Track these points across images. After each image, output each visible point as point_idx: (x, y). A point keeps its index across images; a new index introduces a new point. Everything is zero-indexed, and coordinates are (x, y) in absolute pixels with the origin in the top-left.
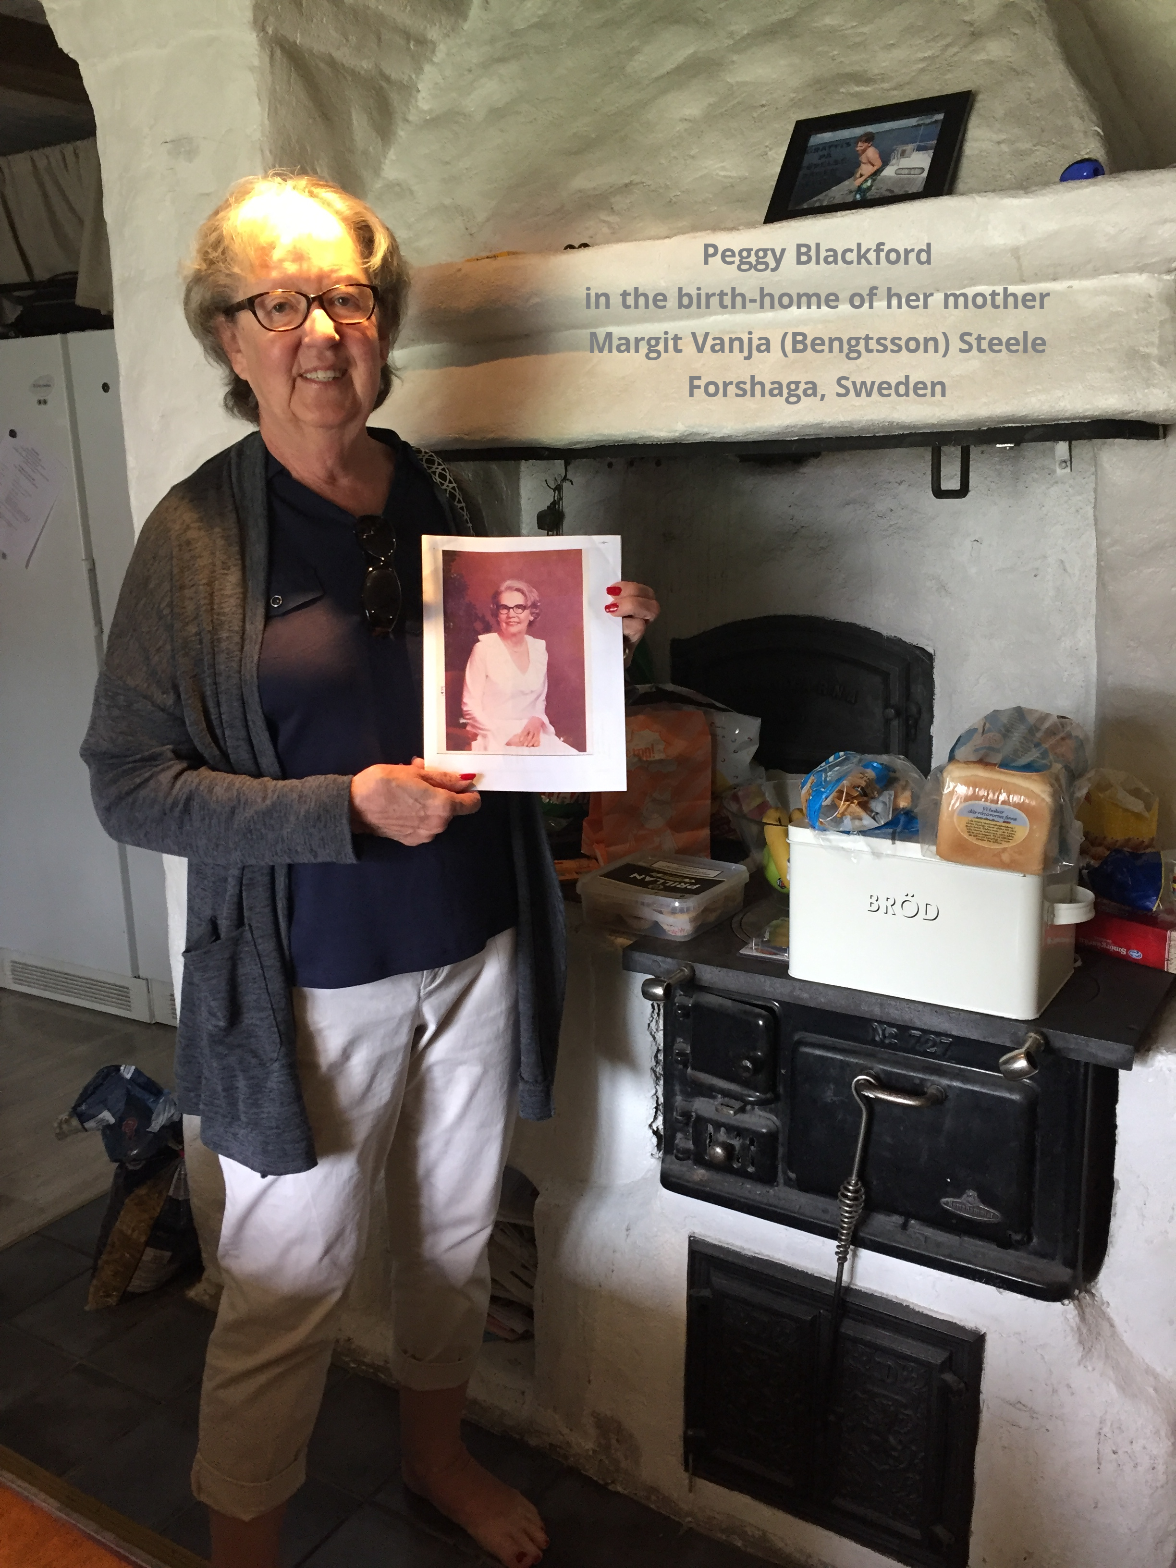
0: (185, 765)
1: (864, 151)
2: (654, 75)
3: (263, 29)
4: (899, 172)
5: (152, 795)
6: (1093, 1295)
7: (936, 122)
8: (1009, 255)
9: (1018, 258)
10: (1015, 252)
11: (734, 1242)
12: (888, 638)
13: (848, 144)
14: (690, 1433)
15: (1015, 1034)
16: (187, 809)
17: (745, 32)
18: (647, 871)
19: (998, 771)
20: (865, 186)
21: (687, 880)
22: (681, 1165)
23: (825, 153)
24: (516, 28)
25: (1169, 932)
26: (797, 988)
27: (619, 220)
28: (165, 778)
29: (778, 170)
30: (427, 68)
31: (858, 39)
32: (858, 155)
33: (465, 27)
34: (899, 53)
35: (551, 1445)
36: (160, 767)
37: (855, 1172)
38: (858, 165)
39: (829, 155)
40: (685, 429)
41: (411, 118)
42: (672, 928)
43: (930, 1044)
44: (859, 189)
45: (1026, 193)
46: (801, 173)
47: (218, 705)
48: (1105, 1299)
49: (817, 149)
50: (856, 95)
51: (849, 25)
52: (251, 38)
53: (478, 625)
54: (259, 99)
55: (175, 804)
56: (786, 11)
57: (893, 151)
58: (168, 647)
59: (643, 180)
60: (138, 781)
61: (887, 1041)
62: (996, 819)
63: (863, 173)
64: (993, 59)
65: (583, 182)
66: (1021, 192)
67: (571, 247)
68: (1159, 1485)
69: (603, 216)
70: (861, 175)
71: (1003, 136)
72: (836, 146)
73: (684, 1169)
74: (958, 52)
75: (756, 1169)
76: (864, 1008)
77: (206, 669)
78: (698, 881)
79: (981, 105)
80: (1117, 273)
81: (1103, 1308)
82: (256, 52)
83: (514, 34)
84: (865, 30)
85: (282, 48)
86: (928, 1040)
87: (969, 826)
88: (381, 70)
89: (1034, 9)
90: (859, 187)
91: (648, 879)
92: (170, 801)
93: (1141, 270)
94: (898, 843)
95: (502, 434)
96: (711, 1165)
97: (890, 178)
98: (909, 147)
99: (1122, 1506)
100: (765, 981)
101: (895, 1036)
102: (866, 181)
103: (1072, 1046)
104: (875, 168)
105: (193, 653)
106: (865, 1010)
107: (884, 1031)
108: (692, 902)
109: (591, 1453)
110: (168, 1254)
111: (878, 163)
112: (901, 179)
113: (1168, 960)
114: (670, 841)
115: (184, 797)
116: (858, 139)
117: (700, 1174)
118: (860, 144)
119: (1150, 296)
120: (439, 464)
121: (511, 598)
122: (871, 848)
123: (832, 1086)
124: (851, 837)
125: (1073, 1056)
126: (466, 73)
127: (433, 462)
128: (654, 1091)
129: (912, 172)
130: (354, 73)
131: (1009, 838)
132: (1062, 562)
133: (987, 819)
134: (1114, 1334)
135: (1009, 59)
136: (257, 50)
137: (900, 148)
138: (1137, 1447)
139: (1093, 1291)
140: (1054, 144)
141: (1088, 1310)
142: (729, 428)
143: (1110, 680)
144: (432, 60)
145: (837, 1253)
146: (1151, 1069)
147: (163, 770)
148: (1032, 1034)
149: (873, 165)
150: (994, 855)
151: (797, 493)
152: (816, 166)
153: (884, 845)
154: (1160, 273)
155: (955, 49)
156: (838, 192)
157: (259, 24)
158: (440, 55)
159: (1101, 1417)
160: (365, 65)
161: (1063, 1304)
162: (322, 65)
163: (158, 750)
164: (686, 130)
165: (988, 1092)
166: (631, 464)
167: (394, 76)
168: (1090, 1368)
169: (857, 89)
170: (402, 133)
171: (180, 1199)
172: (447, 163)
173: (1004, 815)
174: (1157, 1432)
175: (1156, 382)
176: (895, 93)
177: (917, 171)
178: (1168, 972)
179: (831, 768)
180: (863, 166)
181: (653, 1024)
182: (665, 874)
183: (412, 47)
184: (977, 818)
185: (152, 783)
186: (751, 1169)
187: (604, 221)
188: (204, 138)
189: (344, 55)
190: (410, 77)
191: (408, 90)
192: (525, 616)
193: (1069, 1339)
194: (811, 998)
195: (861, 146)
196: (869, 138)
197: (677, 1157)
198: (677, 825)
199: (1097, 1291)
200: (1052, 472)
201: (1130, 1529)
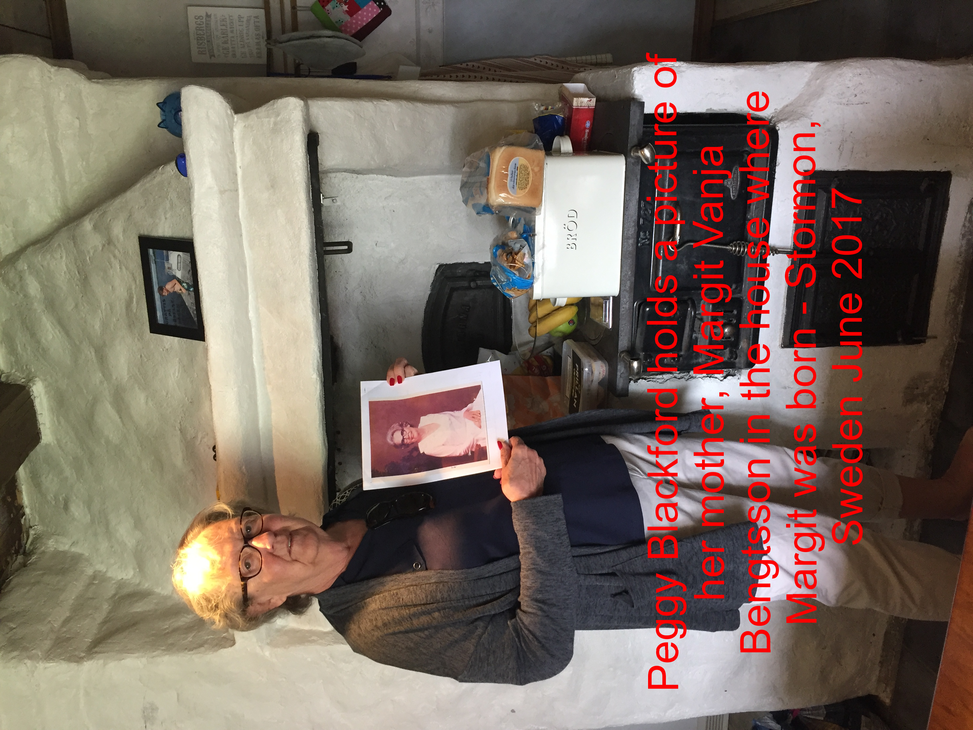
0: (518, 611)
1: (168, 291)
2: (121, 425)
3: (82, 658)
4: (179, 268)
5: (538, 625)
6: (772, 117)
7: (154, 253)
8: (223, 195)
9: (226, 191)
10: (222, 192)
11: (780, 321)
12: (431, 291)
13: (164, 301)
14: (900, 339)
15: (633, 164)
16: (543, 602)
17: (100, 375)
18: (572, 399)
19: (491, 176)
20: (186, 287)
21: (574, 373)
22: (740, 356)
23: (168, 313)
24: (89, 520)
25: (574, 107)
26: (625, 288)
27: (200, 433)
28: (526, 620)
29: (176, 339)
30: (109, 574)
31: (109, 308)
32: (170, 294)
33: (87, 554)
34: (117, 282)
35: (931, 434)
36: (521, 625)
37: (725, 247)
38: (175, 293)
39: (169, 310)
40: (315, 373)
41: (138, 582)
42: (601, 373)
43: (646, 212)
44: (188, 290)
45: (192, 187)
46: (178, 325)
47: (482, 596)
48: (773, 111)
49: (165, 318)
50: (138, 303)
51: (101, 315)
52: (88, 666)
53: (415, 454)
54: (123, 659)
55: (541, 609)
56: (90, 352)
57: (168, 274)
58: (448, 629)
59: (179, 422)
60: (531, 637)
61: (648, 237)
62: (516, 174)
63: (179, 289)
64: (122, 230)
65: (178, 460)
66: (191, 191)
67: (215, 456)
68: (868, 71)
69: (198, 443)
70: (181, 290)
71: (163, 218)
72: (164, 307)
73: (742, 354)
74: (118, 249)
75: (735, 309)
76: (630, 249)
77: (460, 604)
78: (574, 367)
79: (145, 232)
80: (233, 143)
81: (778, 111)
82: (95, 662)
83: (93, 521)
84: (103, 305)
85: (95, 647)
86: (645, 214)
87: (521, 189)
88: (110, 598)
89: (98, 213)
90: (186, 290)
91: (576, 397)
92: (539, 613)
93: (232, 130)
94: (536, 232)
95: (320, 490)
96: (737, 334)
97: (182, 273)
98: (166, 265)
99: (885, 89)
100: (623, 308)
101: (645, 232)
102: (183, 287)
103: (636, 133)
104: (177, 282)
105: (451, 612)
106: (631, 249)
107: (643, 239)
108: (585, 361)
109: (929, 406)
110: (863, 718)
111: (175, 281)
112: (183, 268)
113: (589, 107)
114: (555, 397)
115: (536, 604)
116: (161, 295)
117: (743, 345)
118: (164, 294)
119: (245, 126)
120: (336, 501)
121: (398, 438)
122: (540, 250)
123: (678, 265)
124: (536, 261)
125: (641, 132)
126: (113, 550)
127: (335, 504)
128: (700, 379)
129: (179, 261)
130: (110, 612)
131: (526, 168)
132: (385, 198)
133: (517, 179)
134: (791, 104)
135: (123, 221)
136: (94, 662)
137: (167, 270)
138: (850, 84)
139: (770, 118)
140: (167, 190)
141: (780, 118)
142: (315, 347)
143: (447, 163)
144: (105, 572)
145: (773, 255)
146: (644, 97)
147: (523, 623)
148: (632, 154)
149: (176, 284)
150: (536, 175)
151: (353, 347)
152: (174, 316)
153: (538, 241)
154: (234, 122)
155: (116, 252)
156: (189, 301)
157: (79, 660)
158: (102, 568)
159: (838, 104)
160: (106, 607)
161: (779, 130)
162: (105, 628)
163: (511, 628)
164: (152, 400)
165: (668, 177)
166: (339, 450)
167: (113, 592)
168: (812, 113)
169: (135, 302)
170: (146, 585)
171: (825, 712)
172: (164, 551)
173: (514, 170)
174: (840, 75)
175: (287, 117)
176: (138, 281)
177: (179, 258)
178: (595, 106)
179: (499, 281)
180: (176, 290)
181: (660, 381)
182: (572, 388)
183: (97, 582)
184: (516, 184)
185: (531, 628)
186: (735, 312)
187: (201, 441)
188: (144, 698)
189: (100, 617)
190: (114, 583)
191: (121, 584)
192: (407, 429)
193: (797, 124)
194: (629, 280)
195: (165, 293)
196: (161, 289)
197: (736, 358)
198: (546, 395)
199: (770, 116)
200: (339, 207)
201: (897, 84)
